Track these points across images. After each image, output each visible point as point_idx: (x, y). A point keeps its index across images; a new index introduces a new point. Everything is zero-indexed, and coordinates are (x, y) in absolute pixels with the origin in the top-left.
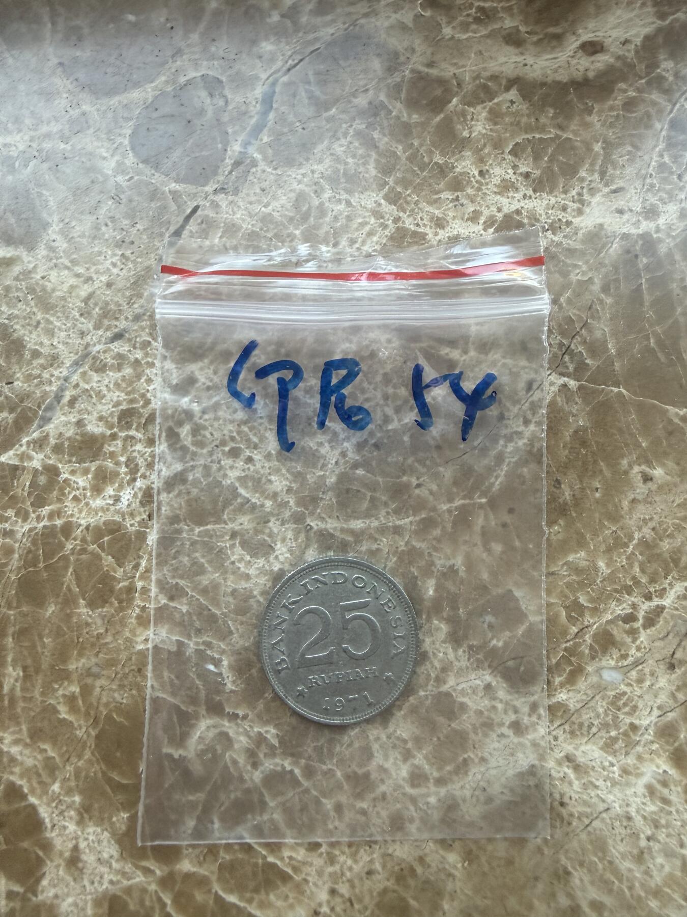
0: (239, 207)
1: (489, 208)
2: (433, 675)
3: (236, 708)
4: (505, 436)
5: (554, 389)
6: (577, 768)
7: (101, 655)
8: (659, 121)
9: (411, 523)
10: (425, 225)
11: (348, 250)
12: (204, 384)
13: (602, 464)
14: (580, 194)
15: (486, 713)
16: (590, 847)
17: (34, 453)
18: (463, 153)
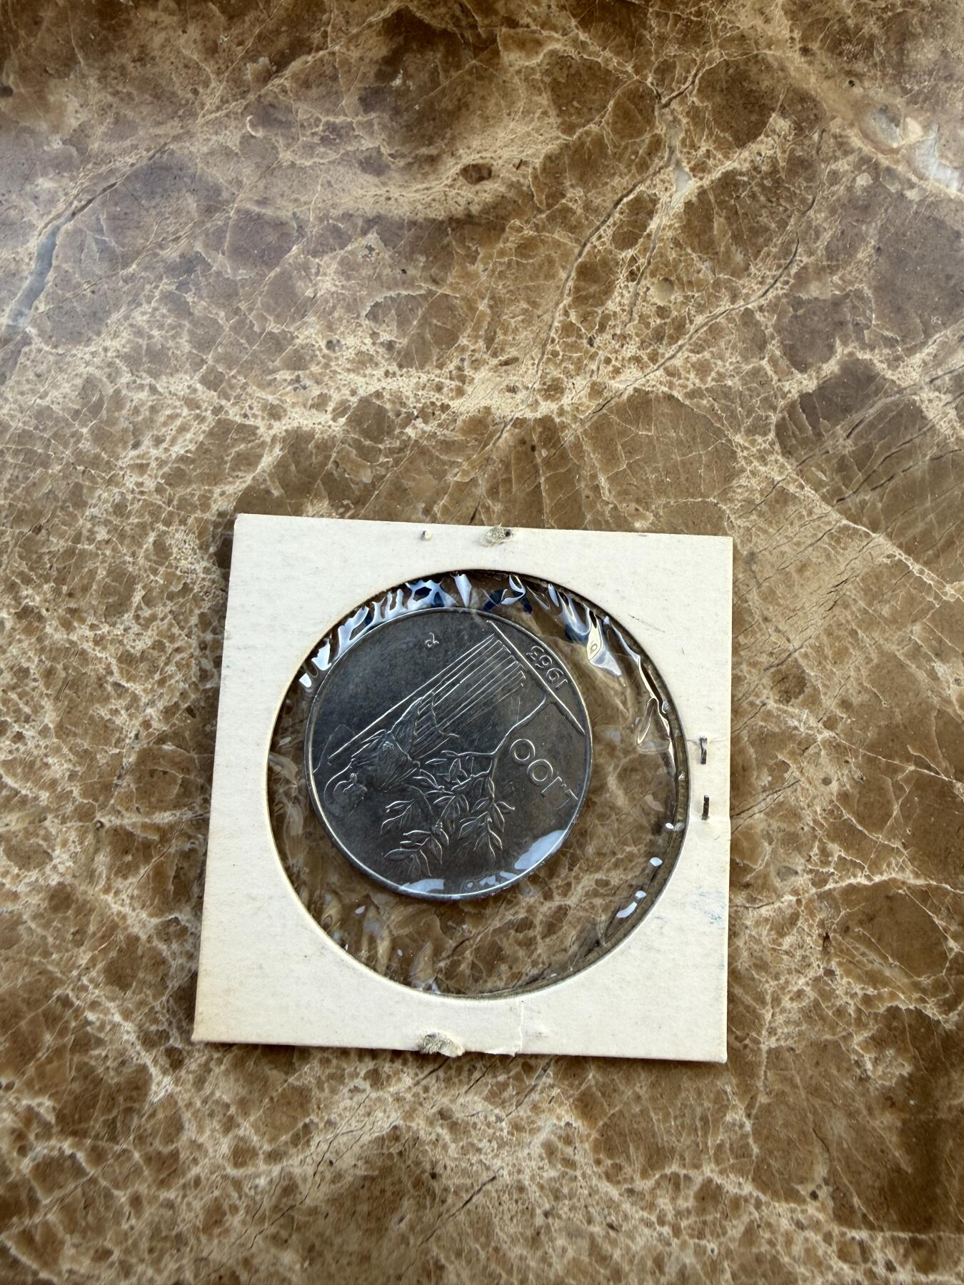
6: (454, 1127)
8: (564, 268)
10: (255, 416)
14: (460, 369)
16: (470, 1231)
18: (306, 319)
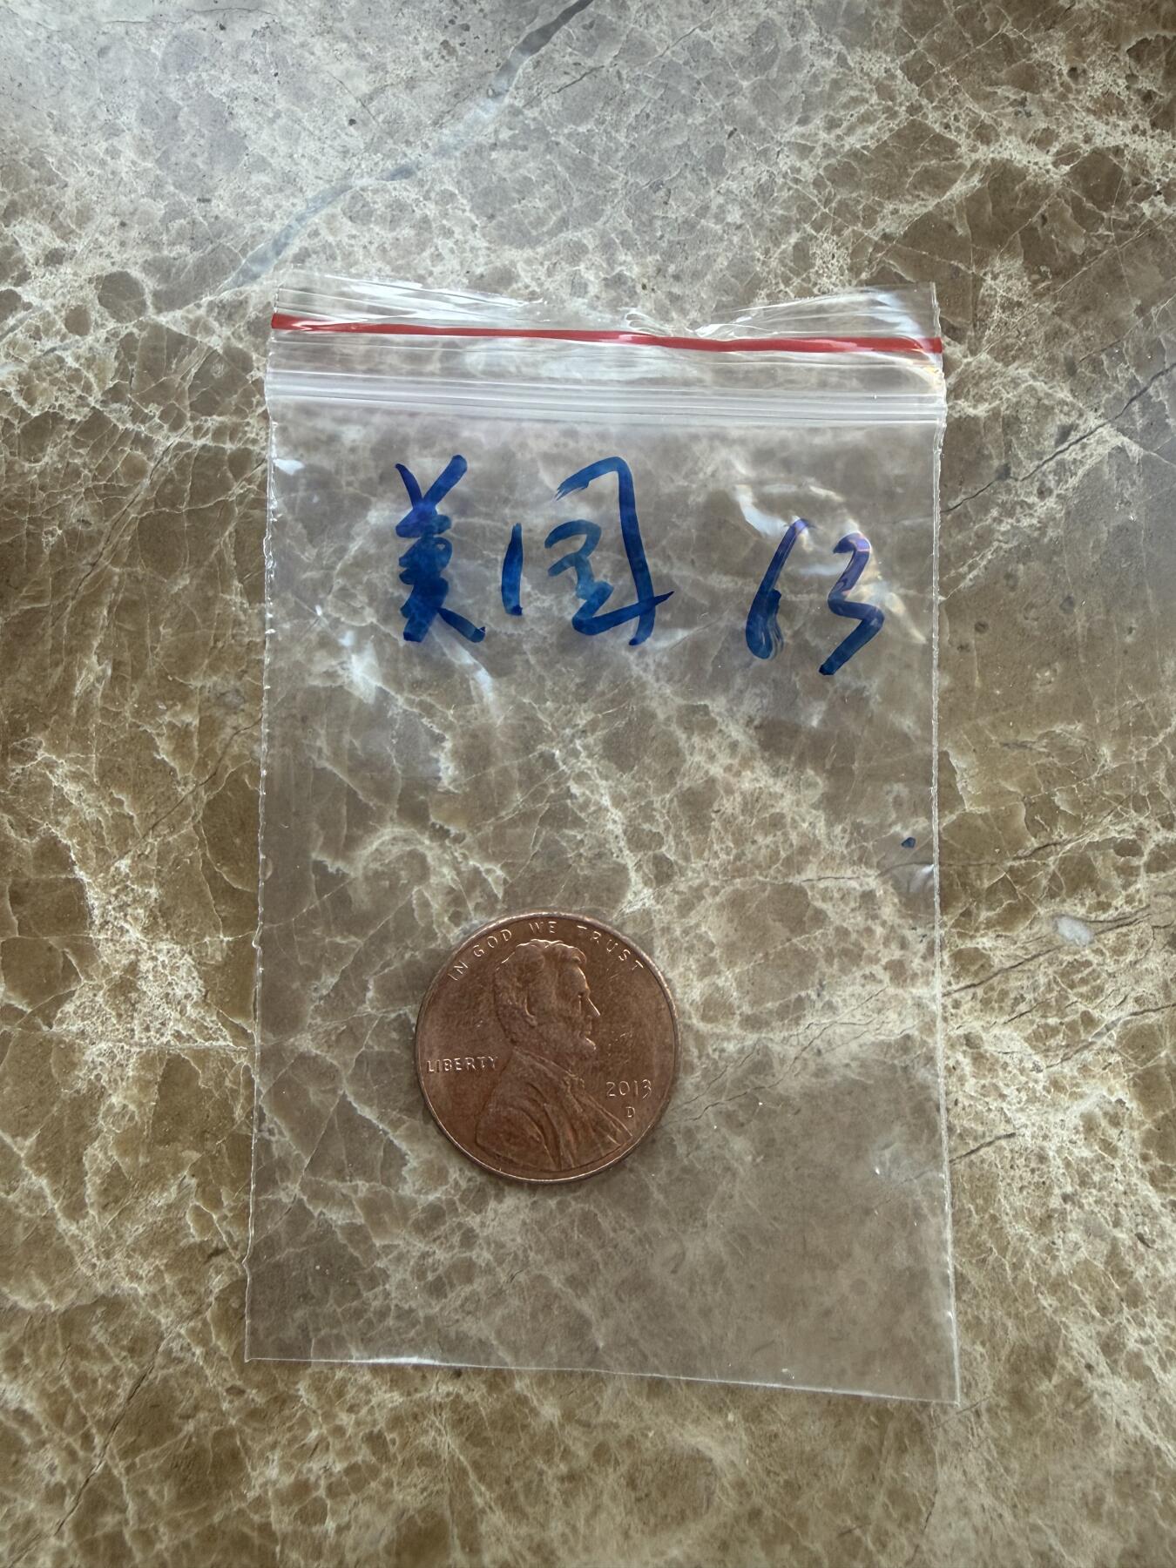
0: (658, 17)
1: (1071, 131)
2: (783, 855)
3: (449, 820)
4: (1003, 504)
5: (1104, 450)
7: (247, 678)
9: (811, 603)
11: (823, 135)
12: (527, 287)
13: (1149, 591)
15: (854, 936)
17: (216, 325)
